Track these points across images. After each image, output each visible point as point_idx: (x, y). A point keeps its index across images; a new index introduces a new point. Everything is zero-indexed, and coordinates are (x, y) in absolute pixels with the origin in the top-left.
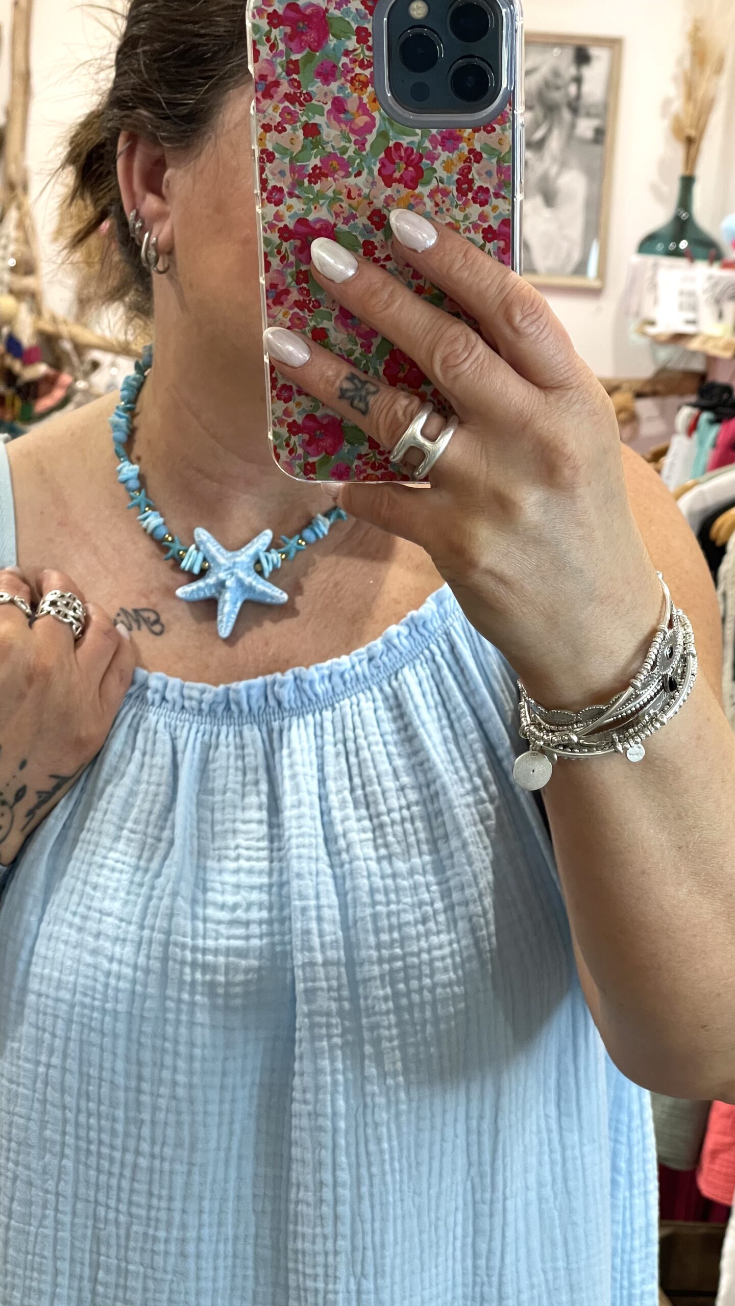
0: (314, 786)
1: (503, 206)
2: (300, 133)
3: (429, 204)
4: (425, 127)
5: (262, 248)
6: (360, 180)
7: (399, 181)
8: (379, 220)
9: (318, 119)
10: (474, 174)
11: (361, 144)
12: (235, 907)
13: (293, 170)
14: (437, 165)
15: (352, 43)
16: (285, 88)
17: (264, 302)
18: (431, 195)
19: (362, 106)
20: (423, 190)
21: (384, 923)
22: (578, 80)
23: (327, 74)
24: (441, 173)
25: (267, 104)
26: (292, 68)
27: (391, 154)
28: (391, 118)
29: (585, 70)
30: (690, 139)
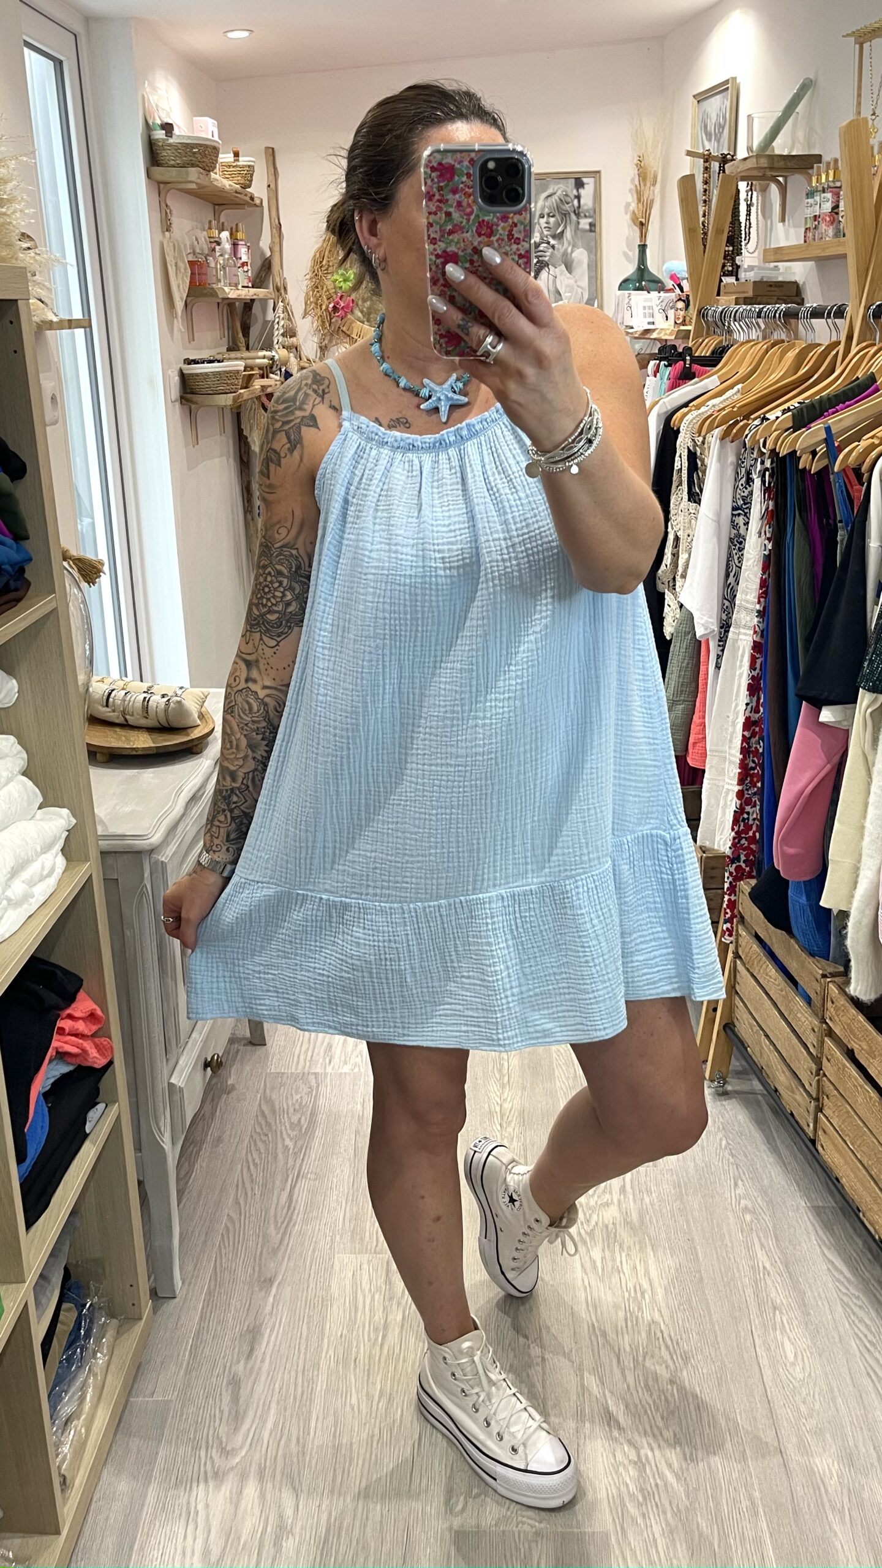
0: (480, 469)
1: (526, 245)
2: (444, 215)
3: (496, 245)
4: (494, 213)
6: (469, 235)
7: (484, 235)
8: (477, 251)
9: (451, 210)
10: (514, 232)
11: (468, 220)
12: (449, 525)
13: (441, 231)
14: (499, 228)
15: (464, 179)
16: (437, 197)
17: (429, 284)
18: (497, 241)
19: (469, 205)
20: (494, 239)
21: (518, 519)
22: (578, 197)
23: (455, 191)
24: (501, 231)
25: (431, 204)
26: (440, 189)
27: (481, 224)
28: (480, 209)
29: (581, 191)
30: (642, 224)
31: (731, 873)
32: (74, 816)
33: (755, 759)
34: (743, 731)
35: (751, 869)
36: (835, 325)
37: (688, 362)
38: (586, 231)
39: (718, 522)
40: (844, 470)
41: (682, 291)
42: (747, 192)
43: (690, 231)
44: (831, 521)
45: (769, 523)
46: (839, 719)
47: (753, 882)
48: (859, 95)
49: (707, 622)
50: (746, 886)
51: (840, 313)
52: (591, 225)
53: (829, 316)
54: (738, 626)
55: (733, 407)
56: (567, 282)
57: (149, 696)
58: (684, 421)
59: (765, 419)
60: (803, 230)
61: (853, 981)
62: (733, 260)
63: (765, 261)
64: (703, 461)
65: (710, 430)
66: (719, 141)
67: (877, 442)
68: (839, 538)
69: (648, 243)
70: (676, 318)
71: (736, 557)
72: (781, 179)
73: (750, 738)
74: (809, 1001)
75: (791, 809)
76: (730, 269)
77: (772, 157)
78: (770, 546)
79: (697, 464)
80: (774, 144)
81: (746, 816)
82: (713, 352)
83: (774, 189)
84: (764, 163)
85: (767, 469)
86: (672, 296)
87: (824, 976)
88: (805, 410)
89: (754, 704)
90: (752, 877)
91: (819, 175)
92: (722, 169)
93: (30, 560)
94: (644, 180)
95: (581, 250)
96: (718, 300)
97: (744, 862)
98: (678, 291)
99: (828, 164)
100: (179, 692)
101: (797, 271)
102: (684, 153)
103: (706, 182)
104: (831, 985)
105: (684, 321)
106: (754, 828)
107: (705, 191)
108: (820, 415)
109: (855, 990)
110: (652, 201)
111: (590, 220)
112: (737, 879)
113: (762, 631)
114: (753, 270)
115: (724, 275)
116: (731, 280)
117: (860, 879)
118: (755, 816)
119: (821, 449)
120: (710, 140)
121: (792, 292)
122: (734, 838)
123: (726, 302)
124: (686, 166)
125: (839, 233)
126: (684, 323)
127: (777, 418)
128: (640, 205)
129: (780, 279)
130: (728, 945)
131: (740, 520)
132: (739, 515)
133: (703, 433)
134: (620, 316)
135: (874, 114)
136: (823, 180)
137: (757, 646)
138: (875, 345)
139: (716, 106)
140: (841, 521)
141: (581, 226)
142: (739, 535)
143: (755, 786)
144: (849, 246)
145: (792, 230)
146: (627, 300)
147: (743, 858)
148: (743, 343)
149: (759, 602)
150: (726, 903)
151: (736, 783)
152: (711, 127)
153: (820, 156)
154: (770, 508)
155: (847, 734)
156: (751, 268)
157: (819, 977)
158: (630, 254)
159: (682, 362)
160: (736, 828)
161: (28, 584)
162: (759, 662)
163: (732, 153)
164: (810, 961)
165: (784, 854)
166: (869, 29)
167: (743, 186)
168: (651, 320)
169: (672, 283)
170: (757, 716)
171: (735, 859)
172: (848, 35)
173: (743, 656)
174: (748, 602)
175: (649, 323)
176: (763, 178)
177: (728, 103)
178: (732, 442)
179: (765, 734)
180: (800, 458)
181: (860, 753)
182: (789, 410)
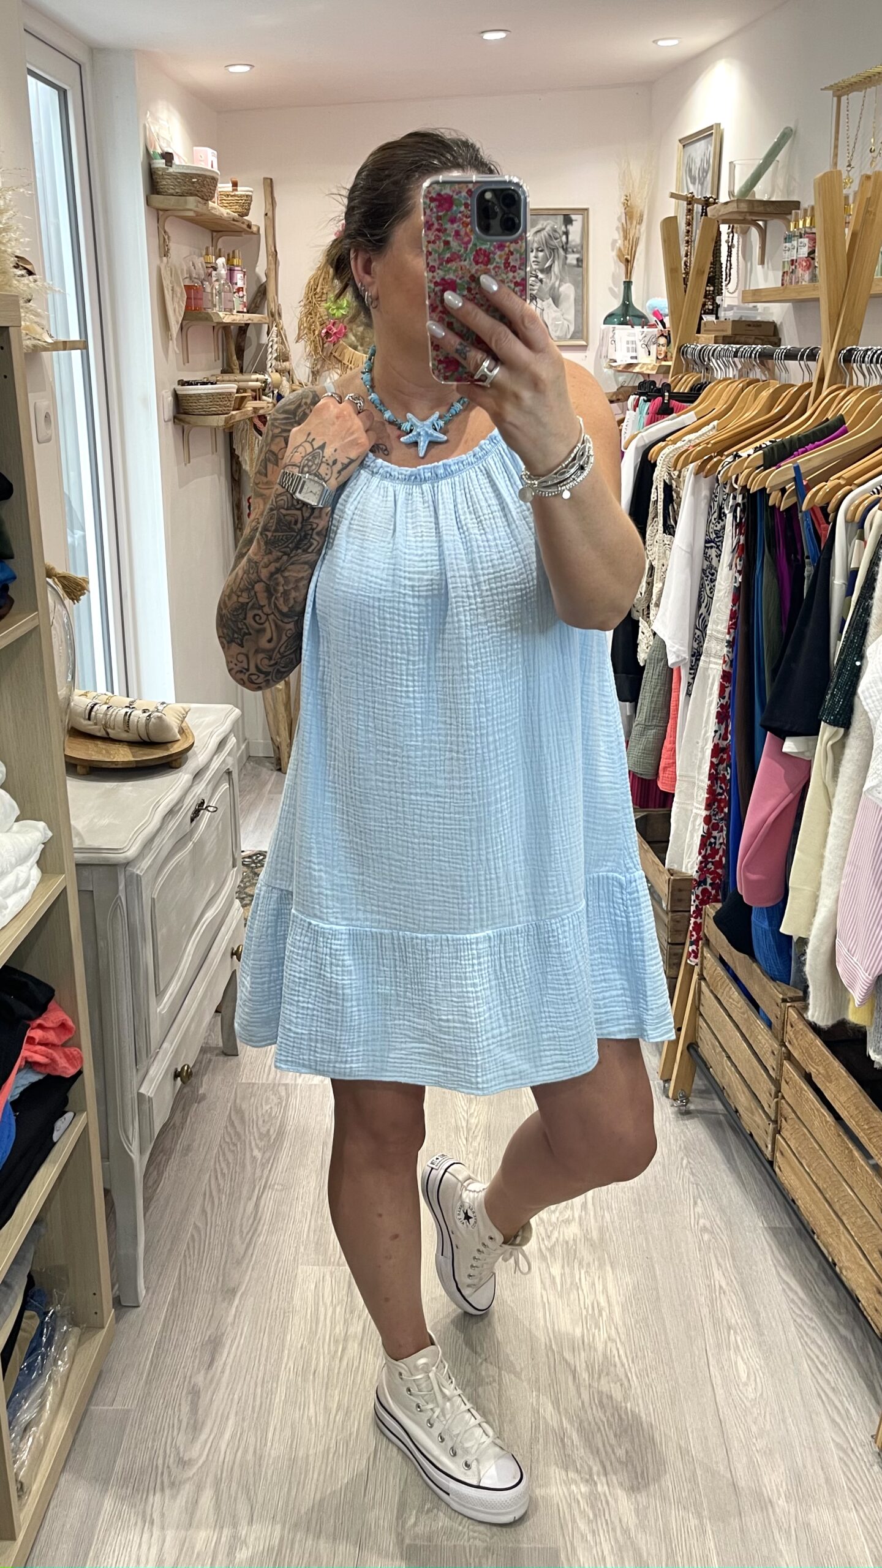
0: (452, 507)
1: (522, 273)
2: (442, 244)
3: (493, 272)
4: (491, 242)
5: (427, 290)
6: (466, 263)
7: (481, 263)
8: (475, 279)
9: (449, 239)
10: (510, 260)
11: (466, 249)
12: (422, 555)
13: (439, 259)
14: (496, 257)
15: (462, 208)
16: (436, 226)
18: (494, 268)
19: (467, 234)
20: (491, 267)
22: (566, 233)
23: (453, 221)
24: (498, 259)
26: (439, 218)
27: (478, 253)
28: (478, 238)
29: (570, 227)
30: (627, 261)
31: (697, 897)
32: (51, 829)
33: (723, 785)
34: (712, 757)
35: (717, 892)
36: (807, 367)
37: (667, 398)
38: (574, 266)
39: (691, 553)
40: (812, 509)
41: (664, 326)
42: (728, 233)
43: (672, 270)
44: (799, 557)
45: (740, 556)
46: (801, 750)
47: (719, 906)
48: (836, 147)
49: (679, 650)
50: (711, 910)
51: (812, 356)
52: (578, 260)
53: (802, 358)
54: (709, 655)
55: (708, 443)
56: (554, 315)
57: (129, 711)
58: (661, 455)
59: (737, 456)
60: (781, 274)
61: (811, 1007)
62: (714, 299)
63: (744, 301)
64: (678, 494)
65: (685, 464)
66: (702, 184)
67: (842, 482)
68: (806, 574)
69: (633, 280)
70: (658, 353)
71: (708, 588)
72: (761, 223)
73: (718, 765)
74: (769, 1024)
75: (754, 836)
76: (711, 307)
77: (753, 203)
78: (740, 579)
79: (672, 496)
80: (755, 189)
81: (713, 840)
82: (691, 389)
83: (754, 232)
84: (744, 207)
85: (738, 505)
86: (655, 331)
87: (784, 1001)
88: (775, 449)
89: (723, 731)
90: (717, 901)
91: (797, 221)
92: (704, 213)
93: (14, 578)
94: (631, 218)
95: (568, 284)
96: (698, 338)
97: (711, 885)
98: (660, 326)
99: (806, 210)
100: (160, 708)
101: (775, 312)
102: (668, 195)
103: (689, 224)
104: (790, 1010)
105: (666, 356)
106: (721, 853)
107: (688, 232)
108: (790, 455)
109: (813, 1016)
110: (638, 239)
111: (577, 256)
112: (703, 902)
113: (731, 661)
114: (732, 309)
115: (705, 313)
116: (710, 318)
117: (819, 908)
118: (721, 841)
119: (791, 487)
120: (694, 183)
121: (769, 333)
122: (701, 862)
123: (705, 341)
124: (671, 208)
125: (814, 278)
126: (665, 359)
127: (749, 455)
128: (626, 242)
129: (759, 319)
130: (694, 967)
131: (713, 552)
132: (712, 547)
133: (678, 468)
134: (604, 350)
135: (849, 166)
136: (801, 226)
137: (726, 676)
138: (845, 388)
139: (701, 151)
140: (808, 557)
141: (568, 261)
142: (711, 567)
143: (722, 811)
144: (822, 291)
145: (771, 273)
146: (611, 334)
147: (709, 881)
148: (720, 381)
149: (729, 633)
150: (692, 925)
151: (703, 807)
152: (695, 173)
153: (799, 203)
154: (741, 542)
155: (809, 764)
156: (731, 308)
157: (779, 1001)
158: (616, 290)
159: (661, 398)
160: (703, 852)
161: (12, 601)
162: (728, 690)
163: (714, 197)
164: (770, 985)
165: (748, 881)
166: (847, 83)
167: (724, 228)
168: (634, 354)
169: (655, 319)
170: (725, 743)
171: (701, 882)
172: (826, 89)
173: (713, 684)
174: (718, 632)
175: (632, 358)
176: (743, 221)
177: (711, 149)
178: (706, 477)
179: (732, 761)
180: (769, 495)
181: (821, 784)
182: (760, 448)
